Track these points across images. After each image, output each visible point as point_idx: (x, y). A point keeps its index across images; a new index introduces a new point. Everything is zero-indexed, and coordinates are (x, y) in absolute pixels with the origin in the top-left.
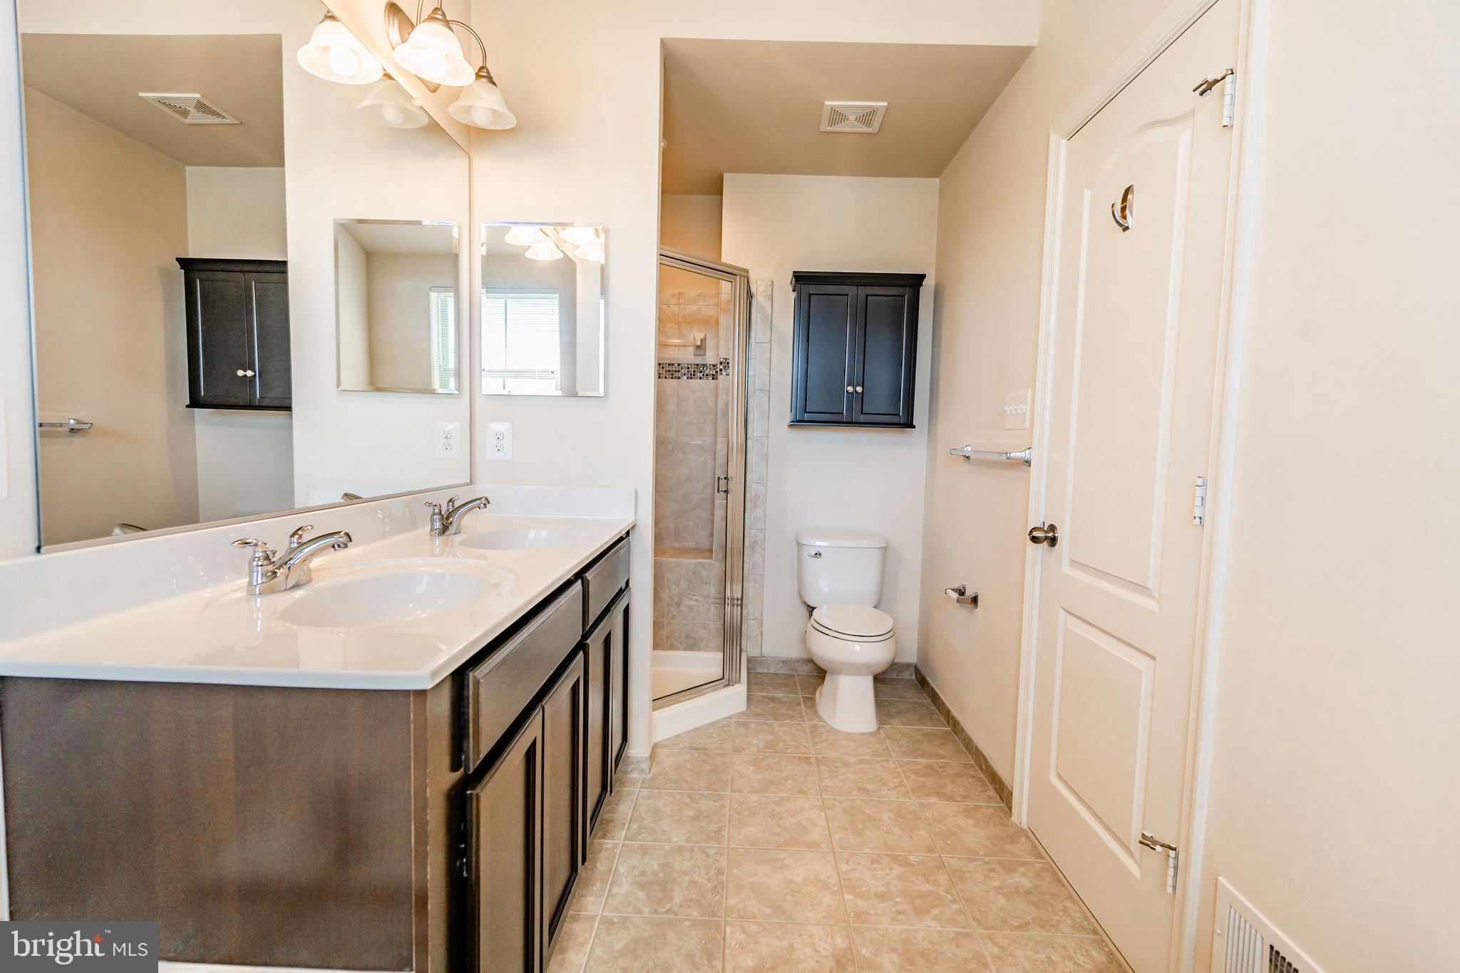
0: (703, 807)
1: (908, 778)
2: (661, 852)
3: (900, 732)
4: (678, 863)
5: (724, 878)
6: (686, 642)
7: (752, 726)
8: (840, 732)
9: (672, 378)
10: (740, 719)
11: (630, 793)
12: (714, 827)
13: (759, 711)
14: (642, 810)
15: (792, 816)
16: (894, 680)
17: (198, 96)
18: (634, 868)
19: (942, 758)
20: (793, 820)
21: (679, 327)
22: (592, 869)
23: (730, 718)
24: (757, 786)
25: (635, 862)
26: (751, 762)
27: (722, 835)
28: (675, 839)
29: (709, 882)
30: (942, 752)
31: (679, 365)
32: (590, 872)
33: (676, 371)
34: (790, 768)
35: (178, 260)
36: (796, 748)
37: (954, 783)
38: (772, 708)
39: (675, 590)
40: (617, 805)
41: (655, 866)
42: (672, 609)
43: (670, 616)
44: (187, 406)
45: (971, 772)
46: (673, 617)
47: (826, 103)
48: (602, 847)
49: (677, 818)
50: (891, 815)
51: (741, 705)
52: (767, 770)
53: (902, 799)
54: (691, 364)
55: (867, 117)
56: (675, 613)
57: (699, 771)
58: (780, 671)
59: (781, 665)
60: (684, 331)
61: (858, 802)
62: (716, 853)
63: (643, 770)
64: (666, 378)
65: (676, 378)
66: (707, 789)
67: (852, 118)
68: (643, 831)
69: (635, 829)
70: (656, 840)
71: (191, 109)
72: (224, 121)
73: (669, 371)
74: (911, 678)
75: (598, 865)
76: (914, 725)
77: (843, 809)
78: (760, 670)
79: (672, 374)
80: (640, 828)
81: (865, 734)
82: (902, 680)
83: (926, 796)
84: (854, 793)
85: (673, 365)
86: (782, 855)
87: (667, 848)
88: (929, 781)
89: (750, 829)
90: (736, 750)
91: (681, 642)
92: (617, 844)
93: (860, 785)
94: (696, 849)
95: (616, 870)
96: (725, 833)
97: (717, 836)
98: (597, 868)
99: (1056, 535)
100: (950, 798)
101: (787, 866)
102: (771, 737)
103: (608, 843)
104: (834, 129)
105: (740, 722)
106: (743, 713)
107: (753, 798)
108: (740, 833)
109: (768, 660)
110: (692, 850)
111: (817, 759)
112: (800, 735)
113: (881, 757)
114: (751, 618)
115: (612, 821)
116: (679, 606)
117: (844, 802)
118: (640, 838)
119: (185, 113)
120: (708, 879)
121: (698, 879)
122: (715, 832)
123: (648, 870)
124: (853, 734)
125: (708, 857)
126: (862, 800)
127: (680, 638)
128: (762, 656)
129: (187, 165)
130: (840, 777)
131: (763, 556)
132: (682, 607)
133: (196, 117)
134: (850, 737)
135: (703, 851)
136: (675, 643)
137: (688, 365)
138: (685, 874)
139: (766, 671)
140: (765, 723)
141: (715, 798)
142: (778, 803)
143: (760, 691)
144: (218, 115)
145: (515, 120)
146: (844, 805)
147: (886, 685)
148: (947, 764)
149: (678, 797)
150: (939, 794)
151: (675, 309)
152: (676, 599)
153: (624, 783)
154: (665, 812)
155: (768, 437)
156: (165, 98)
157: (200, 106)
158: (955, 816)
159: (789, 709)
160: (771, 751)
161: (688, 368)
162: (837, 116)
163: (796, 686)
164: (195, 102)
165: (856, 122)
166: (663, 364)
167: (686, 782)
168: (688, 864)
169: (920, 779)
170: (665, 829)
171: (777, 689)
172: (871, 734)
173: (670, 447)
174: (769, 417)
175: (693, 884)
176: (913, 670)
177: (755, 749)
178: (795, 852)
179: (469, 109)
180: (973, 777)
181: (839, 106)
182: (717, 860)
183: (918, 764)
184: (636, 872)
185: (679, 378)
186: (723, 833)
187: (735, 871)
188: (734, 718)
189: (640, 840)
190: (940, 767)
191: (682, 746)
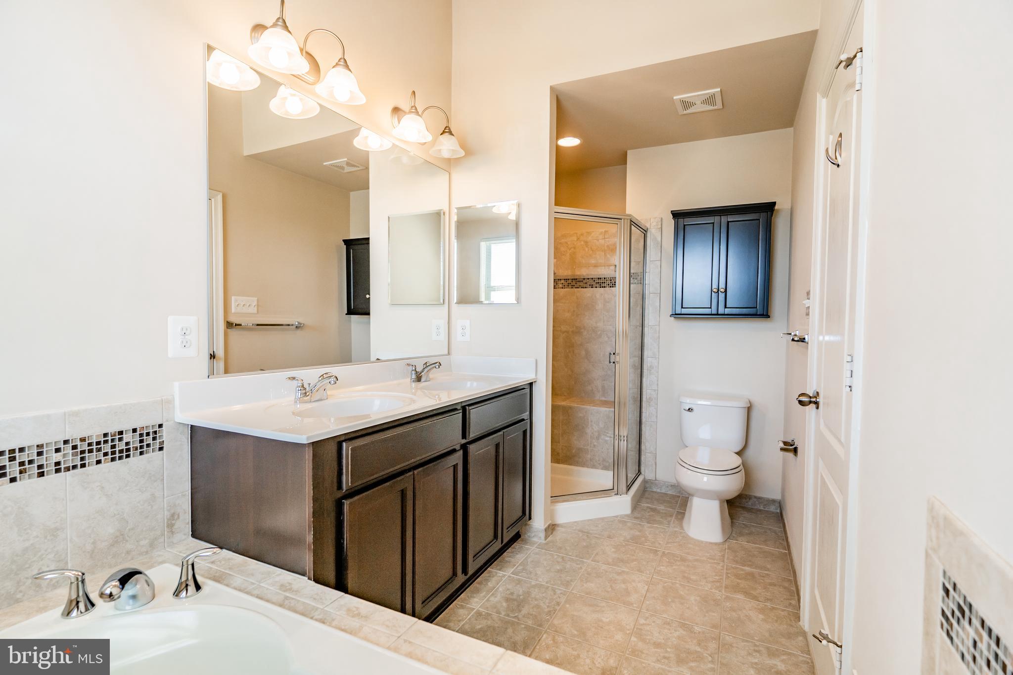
0: (568, 566)
1: (728, 577)
2: (529, 585)
3: (742, 547)
4: (535, 593)
5: (558, 608)
6: (603, 464)
7: (629, 524)
8: (693, 539)
9: (600, 287)
10: (623, 518)
11: (528, 549)
12: (569, 578)
13: (639, 515)
14: (529, 560)
15: (624, 583)
16: (760, 511)
17: (346, 159)
18: (508, 589)
19: (766, 571)
20: (623, 586)
21: (605, 254)
22: (485, 585)
23: (617, 517)
24: (610, 560)
25: (510, 587)
26: (615, 545)
27: (571, 584)
28: (541, 580)
29: (548, 608)
30: (769, 566)
31: (605, 278)
32: (483, 586)
33: (602, 283)
34: (640, 554)
35: (344, 241)
36: (652, 543)
37: (765, 588)
38: (649, 515)
39: (596, 428)
40: (517, 554)
41: (521, 591)
42: (594, 441)
43: (592, 445)
44: (346, 314)
45: (786, 584)
46: (594, 446)
47: (675, 98)
48: (496, 574)
49: (548, 568)
50: (698, 598)
51: (627, 510)
52: (624, 553)
53: (713, 591)
54: (613, 278)
55: (710, 100)
56: (595, 444)
57: (577, 545)
58: (670, 493)
59: (670, 488)
60: (608, 256)
61: (678, 585)
62: (561, 593)
63: (540, 537)
64: (596, 287)
65: (602, 287)
66: (576, 556)
67: (698, 102)
68: (524, 571)
69: (520, 570)
70: (528, 578)
71: (345, 166)
72: (359, 169)
73: (598, 283)
74: (777, 511)
75: (489, 584)
76: (757, 544)
77: (664, 587)
78: (655, 490)
79: (600, 285)
80: (523, 569)
81: (711, 543)
82: (767, 511)
83: (735, 592)
84: (678, 579)
85: (600, 278)
86: (604, 604)
87: (533, 583)
88: (743, 584)
89: (591, 584)
90: (609, 537)
91: (599, 464)
92: (505, 575)
93: (686, 575)
94: (550, 588)
95: (498, 588)
96: (573, 584)
97: (567, 584)
98: (487, 585)
99: (818, 400)
100: (755, 598)
101: (603, 611)
102: (638, 533)
103: (501, 573)
104: (688, 111)
105: (621, 521)
106: (627, 516)
107: (604, 567)
108: (583, 585)
109: (661, 483)
110: (548, 588)
111: (664, 553)
112: (660, 535)
113: (714, 560)
114: (648, 452)
115: (509, 562)
116: (598, 439)
117: (666, 583)
118: (520, 574)
119: (343, 168)
120: (547, 606)
121: (542, 604)
122: (568, 582)
123: (515, 592)
124: (702, 542)
125: (555, 594)
126: (681, 585)
127: (599, 461)
128: (656, 480)
129: (351, 191)
130: (674, 567)
131: (657, 409)
132: (600, 440)
133: (348, 169)
134: (699, 543)
135: (554, 590)
136: (596, 464)
137: (611, 278)
138: (536, 600)
139: (658, 491)
140: (640, 524)
141: (579, 562)
142: (619, 574)
143: (648, 503)
144: (356, 166)
145: (464, 152)
146: (665, 585)
147: (750, 513)
148: (768, 575)
149: (556, 557)
150: (746, 593)
151: (602, 242)
152: (596, 434)
153: (528, 543)
154: (543, 564)
155: (659, 325)
156: (333, 163)
157: (348, 164)
158: (750, 610)
159: (662, 518)
160: (632, 542)
161: (611, 280)
162: (686, 104)
163: (677, 503)
164: (346, 162)
165: (703, 105)
166: (594, 278)
167: (566, 549)
168: (541, 595)
169: (738, 580)
170: (538, 573)
171: (661, 503)
172: (716, 544)
173: (599, 333)
174: (660, 311)
175: (538, 606)
176: (777, 505)
177: (623, 539)
178: (613, 605)
179: (440, 150)
180: (785, 588)
181: (685, 98)
182: (559, 597)
183: (743, 570)
184: (508, 592)
185: (605, 287)
186: (572, 583)
187: (568, 606)
188: (619, 517)
189: (520, 576)
190: (761, 576)
191: (575, 528)
